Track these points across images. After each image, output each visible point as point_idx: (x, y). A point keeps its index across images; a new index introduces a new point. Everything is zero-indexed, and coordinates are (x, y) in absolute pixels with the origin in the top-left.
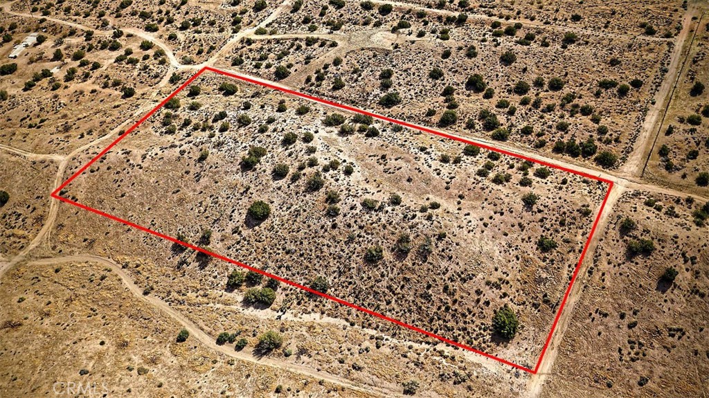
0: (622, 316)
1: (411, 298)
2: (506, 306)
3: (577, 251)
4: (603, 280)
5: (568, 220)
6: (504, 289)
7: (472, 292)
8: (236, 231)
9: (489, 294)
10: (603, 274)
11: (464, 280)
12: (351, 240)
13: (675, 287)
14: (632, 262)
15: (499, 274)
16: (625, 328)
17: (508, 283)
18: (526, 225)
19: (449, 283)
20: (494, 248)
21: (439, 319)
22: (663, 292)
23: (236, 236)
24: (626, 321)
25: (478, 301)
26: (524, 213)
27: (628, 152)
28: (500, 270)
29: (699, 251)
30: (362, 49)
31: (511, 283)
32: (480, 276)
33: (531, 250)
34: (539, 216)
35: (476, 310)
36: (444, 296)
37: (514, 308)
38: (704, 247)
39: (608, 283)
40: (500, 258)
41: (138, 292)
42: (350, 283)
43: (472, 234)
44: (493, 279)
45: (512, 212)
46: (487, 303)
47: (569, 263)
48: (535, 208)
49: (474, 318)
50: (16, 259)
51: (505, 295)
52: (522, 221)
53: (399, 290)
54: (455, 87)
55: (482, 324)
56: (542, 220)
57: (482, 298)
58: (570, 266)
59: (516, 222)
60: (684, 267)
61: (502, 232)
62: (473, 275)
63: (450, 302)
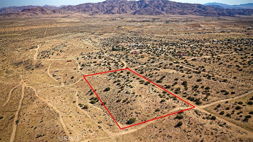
0: (160, 129)
1: (118, 110)
2: (136, 118)
3: (163, 113)
4: (163, 121)
5: (168, 107)
6: (138, 115)
7: (131, 113)
8: (101, 91)
9: (134, 114)
10: (164, 119)
11: (131, 110)
12: (118, 97)
13: (179, 128)
14: (175, 120)
15: (140, 112)
16: (158, 132)
17: (140, 114)
18: (157, 105)
19: (127, 109)
20: (144, 106)
21: (119, 115)
22: (175, 128)
23: (100, 92)
24: (160, 130)
25: (130, 115)
26: (159, 103)
27: (208, 104)
28: (141, 111)
29: (195, 122)
30: (165, 72)
31: (141, 114)
32: (135, 110)
33: (153, 111)
34: (162, 105)
35: (128, 116)
36: (124, 111)
37: (137, 119)
38: (198, 122)
39: (164, 122)
40: (143, 109)
41: (76, 94)
42: (110, 105)
43: (142, 102)
44: (137, 112)
45: (156, 102)
46: (132, 116)
48: (162, 103)
49: (126, 118)
50: (65, 86)
51: (137, 116)
52: (157, 104)
53: (117, 108)
54: (178, 83)
55: (127, 119)
56: (162, 106)
57: (132, 114)
58: (158, 115)
59: (155, 104)
60: (187, 124)
61: (149, 105)
62: (134, 109)
63: (124, 113)
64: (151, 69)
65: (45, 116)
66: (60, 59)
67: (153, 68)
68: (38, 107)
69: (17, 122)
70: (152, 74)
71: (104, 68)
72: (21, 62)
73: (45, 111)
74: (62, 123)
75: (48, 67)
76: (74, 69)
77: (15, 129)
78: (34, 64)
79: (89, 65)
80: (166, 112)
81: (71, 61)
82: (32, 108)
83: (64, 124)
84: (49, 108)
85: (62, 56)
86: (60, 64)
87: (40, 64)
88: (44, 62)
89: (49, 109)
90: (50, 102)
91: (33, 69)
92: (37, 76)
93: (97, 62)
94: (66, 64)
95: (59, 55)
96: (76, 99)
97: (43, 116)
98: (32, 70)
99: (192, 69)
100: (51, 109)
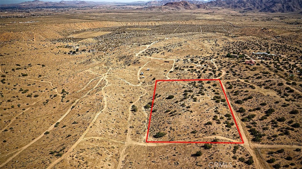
0: (176, 153)
1: (159, 120)
2: (166, 134)
3: (195, 137)
5: (208, 132)
6: (172, 131)
7: (166, 126)
9: (168, 129)
11: (168, 123)
12: (171, 107)
13: (196, 158)
14: (200, 148)
15: (175, 128)
16: (172, 154)
18: (199, 127)
19: (166, 122)
20: (183, 123)
21: (155, 126)
22: (192, 156)
23: (162, 99)
26: (203, 125)
27: (269, 144)
28: (177, 128)
29: (217, 158)
30: (258, 92)
31: (175, 131)
33: (191, 130)
34: (205, 128)
35: (161, 130)
36: (162, 123)
38: (220, 159)
40: (181, 126)
41: (141, 96)
42: (158, 113)
43: (185, 118)
44: (173, 127)
45: (201, 122)
46: (164, 130)
47: (189, 137)
48: (206, 126)
49: (159, 130)
50: (141, 86)
51: (169, 132)
52: (199, 125)
53: (160, 118)
54: (262, 109)
56: (203, 129)
57: (165, 129)
58: (188, 138)
59: (198, 124)
60: (206, 157)
61: (191, 123)
62: (171, 124)
63: (161, 125)
64: (246, 85)
65: (94, 108)
66: (160, 59)
67: (249, 85)
68: (95, 99)
69: (73, 107)
71: (195, 75)
72: (125, 56)
73: (96, 104)
74: (96, 116)
75: (144, 65)
76: (164, 71)
77: (68, 112)
78: (134, 59)
79: (183, 70)
80: (199, 136)
81: (169, 62)
82: (90, 98)
83: (96, 118)
85: (165, 56)
86: (157, 63)
87: (137, 61)
88: (143, 59)
90: (107, 96)
91: (129, 65)
92: (125, 71)
93: (193, 67)
94: (161, 65)
95: (164, 54)
96: (136, 100)
98: (128, 65)
100: (102, 103)
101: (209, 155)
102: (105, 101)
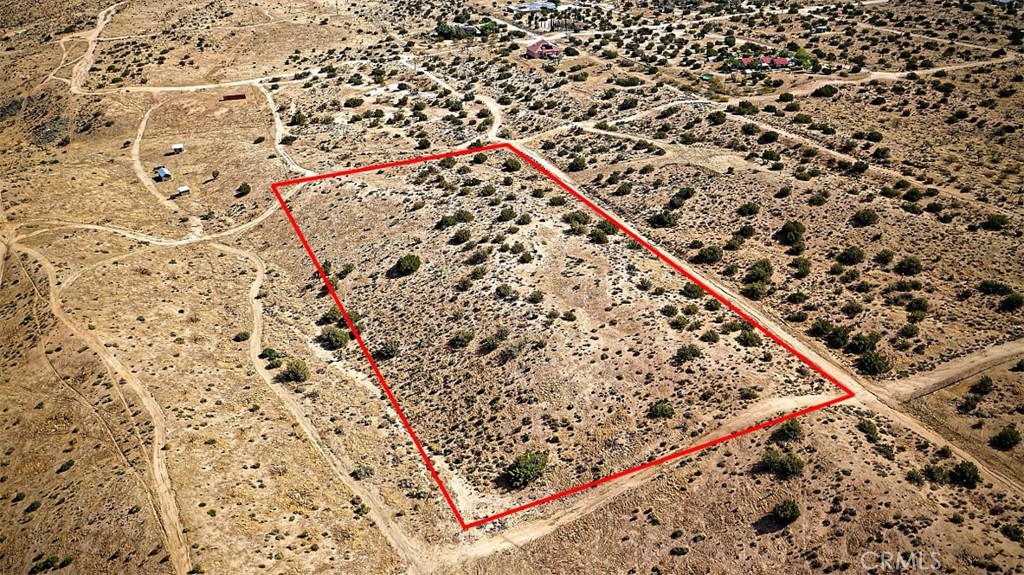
0: (675, 536)
1: (455, 397)
2: (546, 453)
3: (689, 431)
4: (691, 481)
5: (718, 395)
6: (561, 433)
7: (520, 418)
8: (374, 277)
9: (538, 429)
10: (698, 474)
11: (520, 401)
12: (456, 318)
13: (783, 534)
14: (754, 478)
15: (569, 415)
16: (666, 550)
17: (571, 429)
18: (656, 379)
19: (503, 397)
20: (588, 384)
21: (463, 430)
22: (760, 532)
23: (370, 281)
24: (676, 543)
25: (517, 430)
26: (667, 365)
27: (920, 369)
28: (574, 410)
29: (869, 507)
30: (688, 165)
31: (575, 431)
32: (544, 405)
33: (637, 409)
34: (684, 376)
35: (508, 440)
36: (486, 408)
37: (553, 458)
38: (883, 507)
39: (695, 487)
40: (587, 398)
41: (255, 290)
42: (418, 359)
43: (577, 357)
44: (555, 415)
45: (651, 357)
46: (525, 438)
47: (666, 440)
48: (685, 366)
49: (498, 448)
50: (207, 237)
51: (555, 440)
52: (655, 373)
53: (452, 385)
54: (757, 230)
55: (502, 458)
56: (682, 383)
57: (525, 430)
58: (663, 445)
59: (646, 370)
60: (824, 516)
61: (617, 373)
62: (536, 400)
63: (488, 417)
64: (620, 144)
65: (86, 434)
66: (192, 89)
67: (629, 140)
68: (54, 379)
70: (623, 177)
71: (397, 136)
72: (15, 102)
73: (85, 406)
74: (162, 488)
75: (135, 128)
76: (256, 143)
78: (71, 112)
79: (328, 121)
80: (704, 425)
81: (243, 97)
82: (24, 384)
83: (167, 500)
84: (108, 386)
85: (203, 71)
86: (192, 111)
87: (96, 115)
88: (117, 104)
89: (108, 392)
90: (115, 346)
91: (65, 143)
92: (79, 180)
93: (362, 101)
94: (217, 114)
95: (191, 63)
96: (250, 317)
97: (75, 431)
98: (61, 144)
99: (822, 149)
100: (117, 394)
101: (828, 506)
102: (122, 374)
